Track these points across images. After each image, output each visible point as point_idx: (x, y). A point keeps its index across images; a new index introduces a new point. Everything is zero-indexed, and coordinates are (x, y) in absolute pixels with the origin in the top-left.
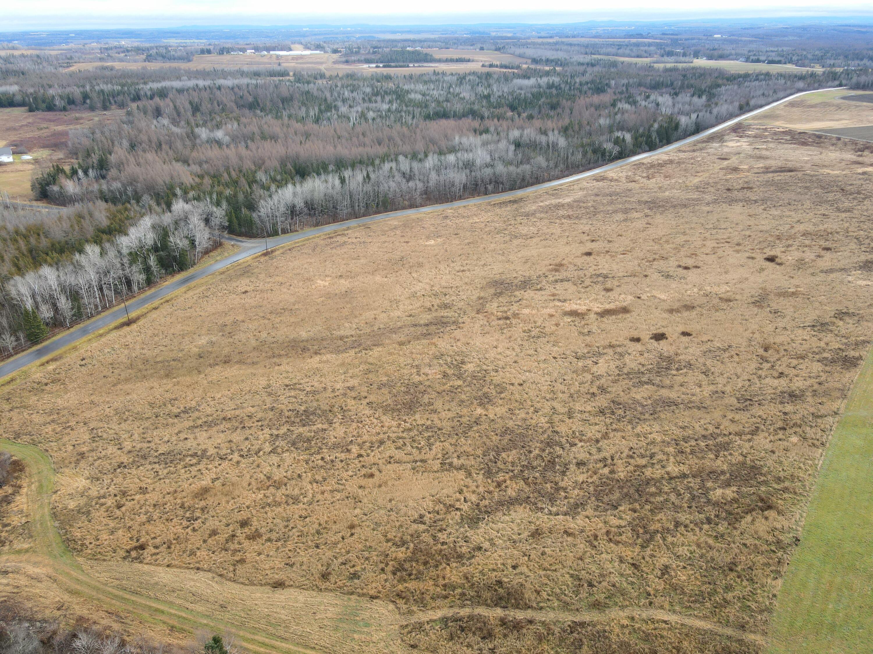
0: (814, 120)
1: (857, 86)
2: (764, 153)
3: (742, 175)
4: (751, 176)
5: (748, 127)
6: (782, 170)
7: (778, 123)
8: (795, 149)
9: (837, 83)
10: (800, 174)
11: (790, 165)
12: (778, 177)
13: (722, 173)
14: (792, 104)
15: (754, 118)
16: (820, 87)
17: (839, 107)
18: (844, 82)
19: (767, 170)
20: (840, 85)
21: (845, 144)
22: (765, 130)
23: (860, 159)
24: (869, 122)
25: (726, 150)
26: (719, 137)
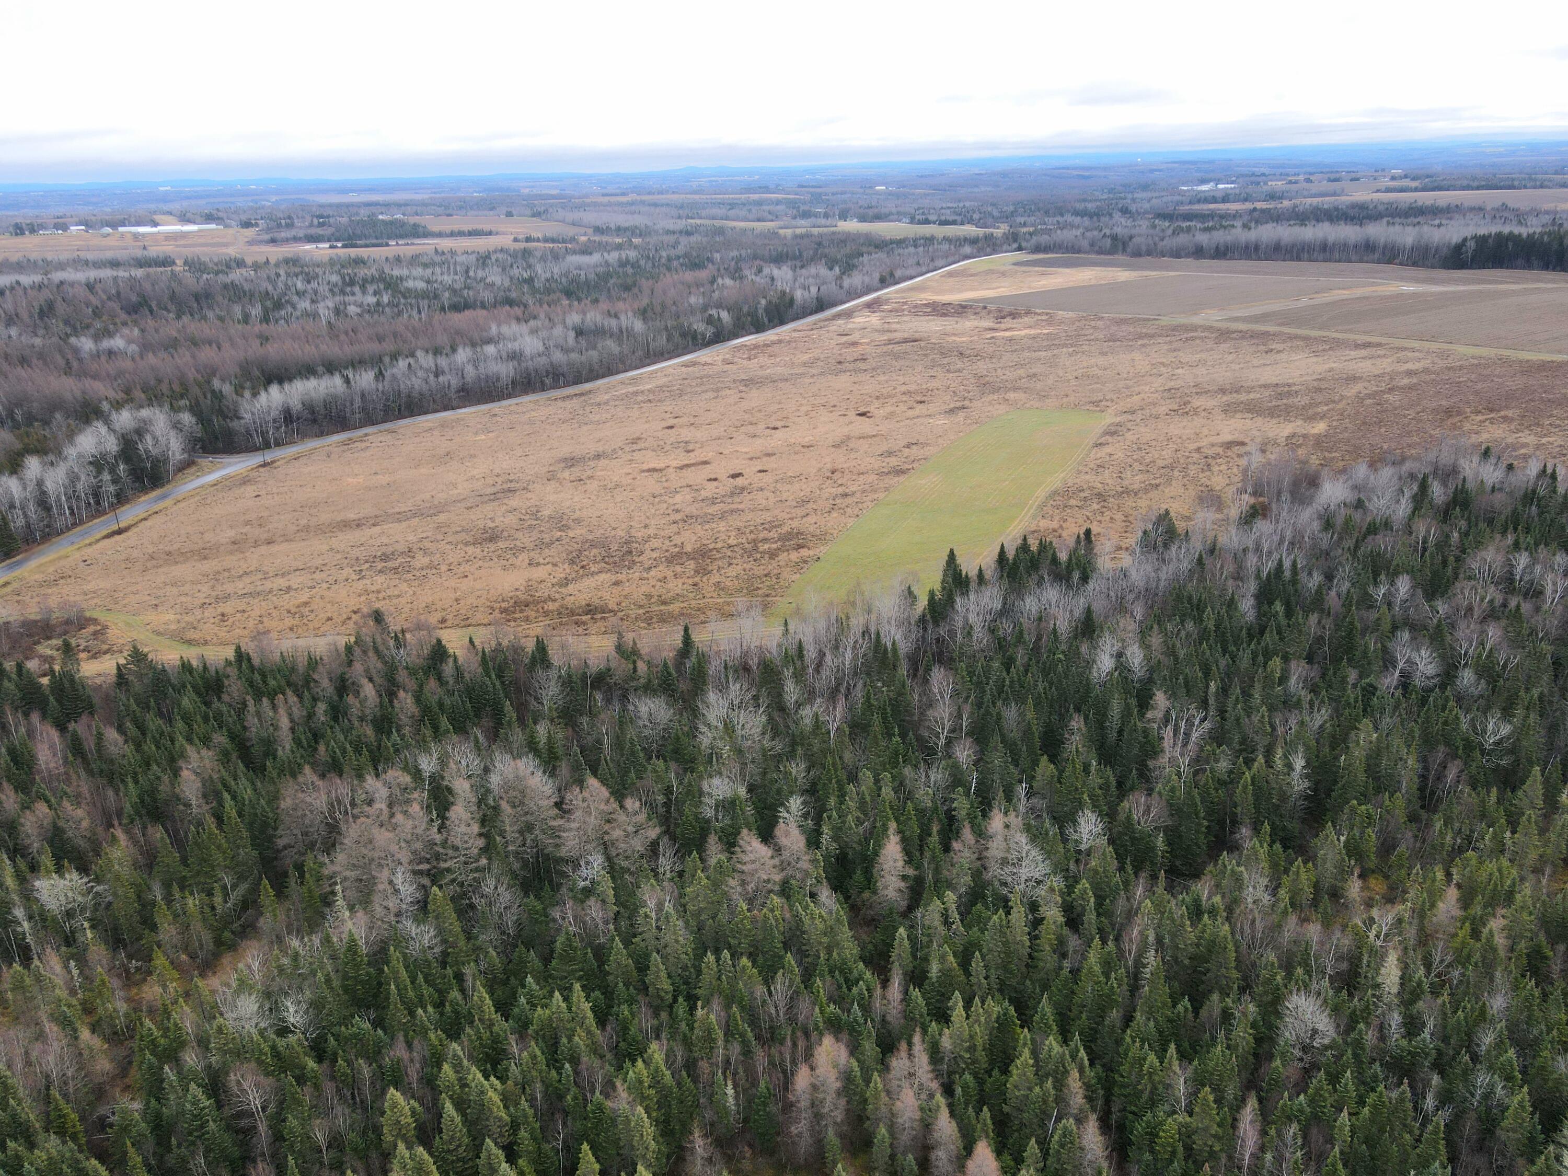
0: (967, 290)
1: (1037, 249)
2: (894, 326)
3: (860, 348)
4: (869, 350)
5: (887, 301)
6: (905, 341)
7: (923, 296)
8: (928, 321)
9: (1015, 246)
10: (923, 344)
11: (917, 336)
12: (897, 348)
13: (838, 347)
14: (950, 274)
15: (897, 292)
16: (994, 251)
17: (1003, 274)
18: (1024, 244)
19: (890, 342)
20: (1020, 249)
21: (989, 312)
22: (905, 303)
23: (997, 326)
24: (1030, 288)
25: (850, 326)
26: (849, 314)
